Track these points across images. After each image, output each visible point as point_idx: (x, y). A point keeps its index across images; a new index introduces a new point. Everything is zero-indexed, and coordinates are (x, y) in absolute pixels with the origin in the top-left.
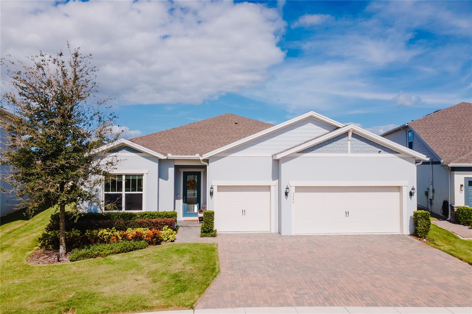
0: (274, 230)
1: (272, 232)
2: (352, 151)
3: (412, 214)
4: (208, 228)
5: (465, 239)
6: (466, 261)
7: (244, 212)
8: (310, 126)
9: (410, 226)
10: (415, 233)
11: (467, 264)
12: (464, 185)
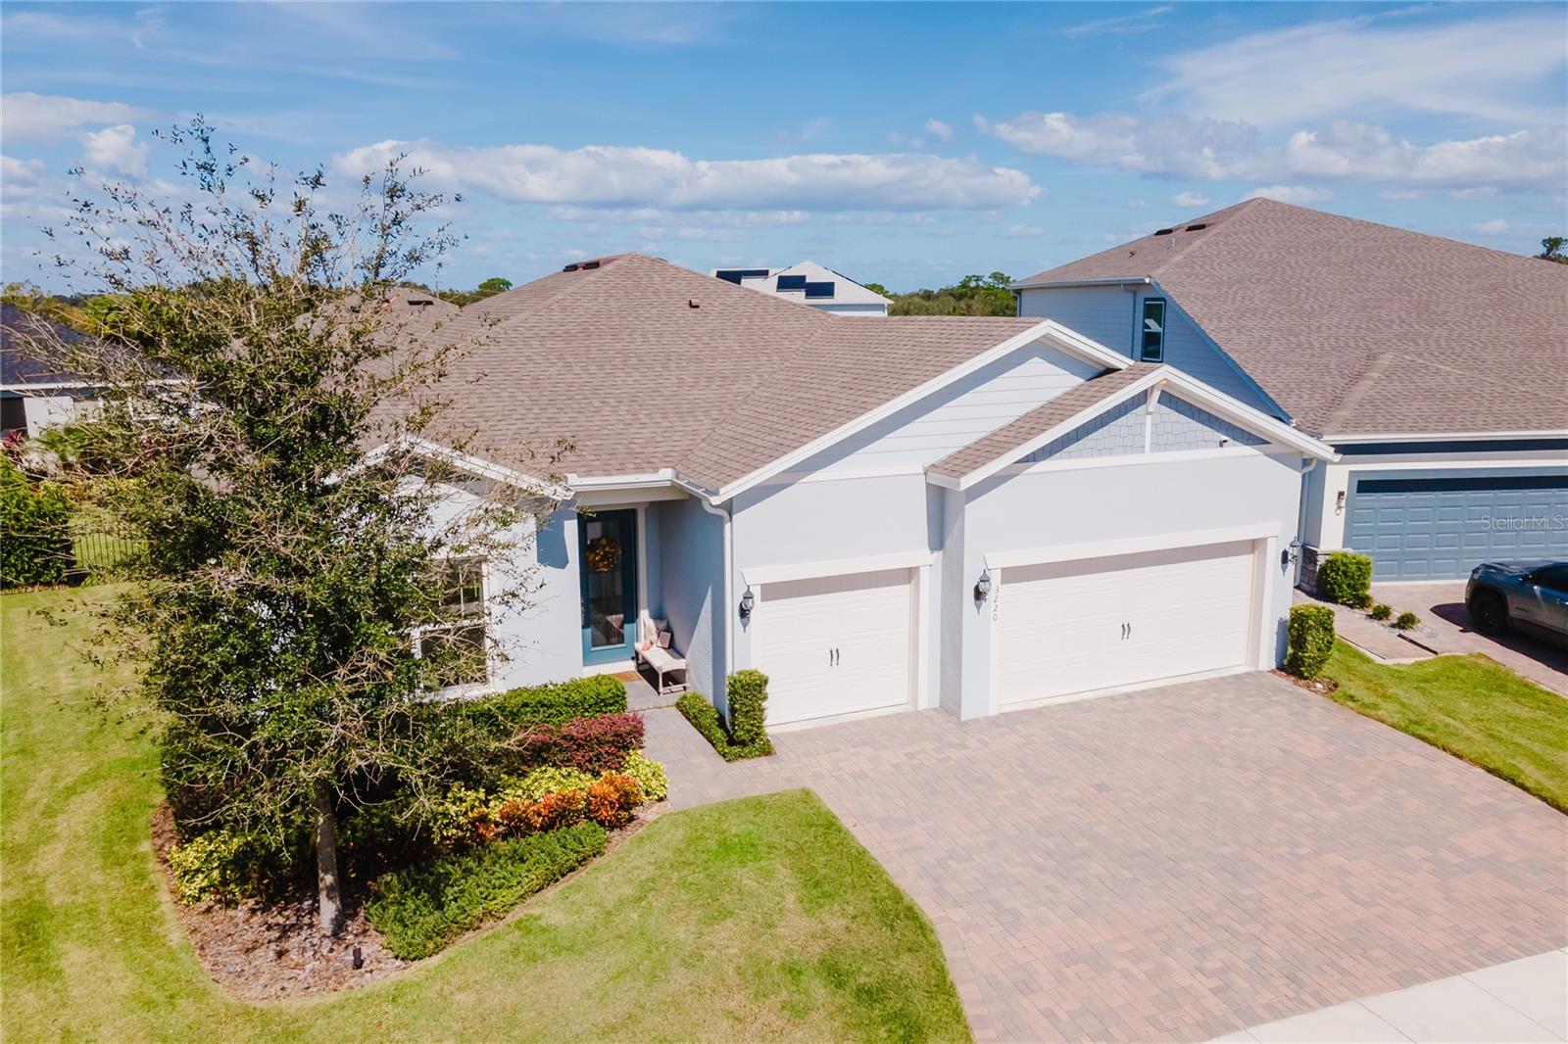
0: (928, 697)
1: (920, 709)
2: (1158, 446)
3: (1287, 616)
4: (749, 731)
5: (1389, 662)
6: (1473, 762)
7: (835, 655)
8: (1037, 365)
9: (1277, 649)
10: (1291, 668)
11: (1483, 771)
12: (1346, 494)
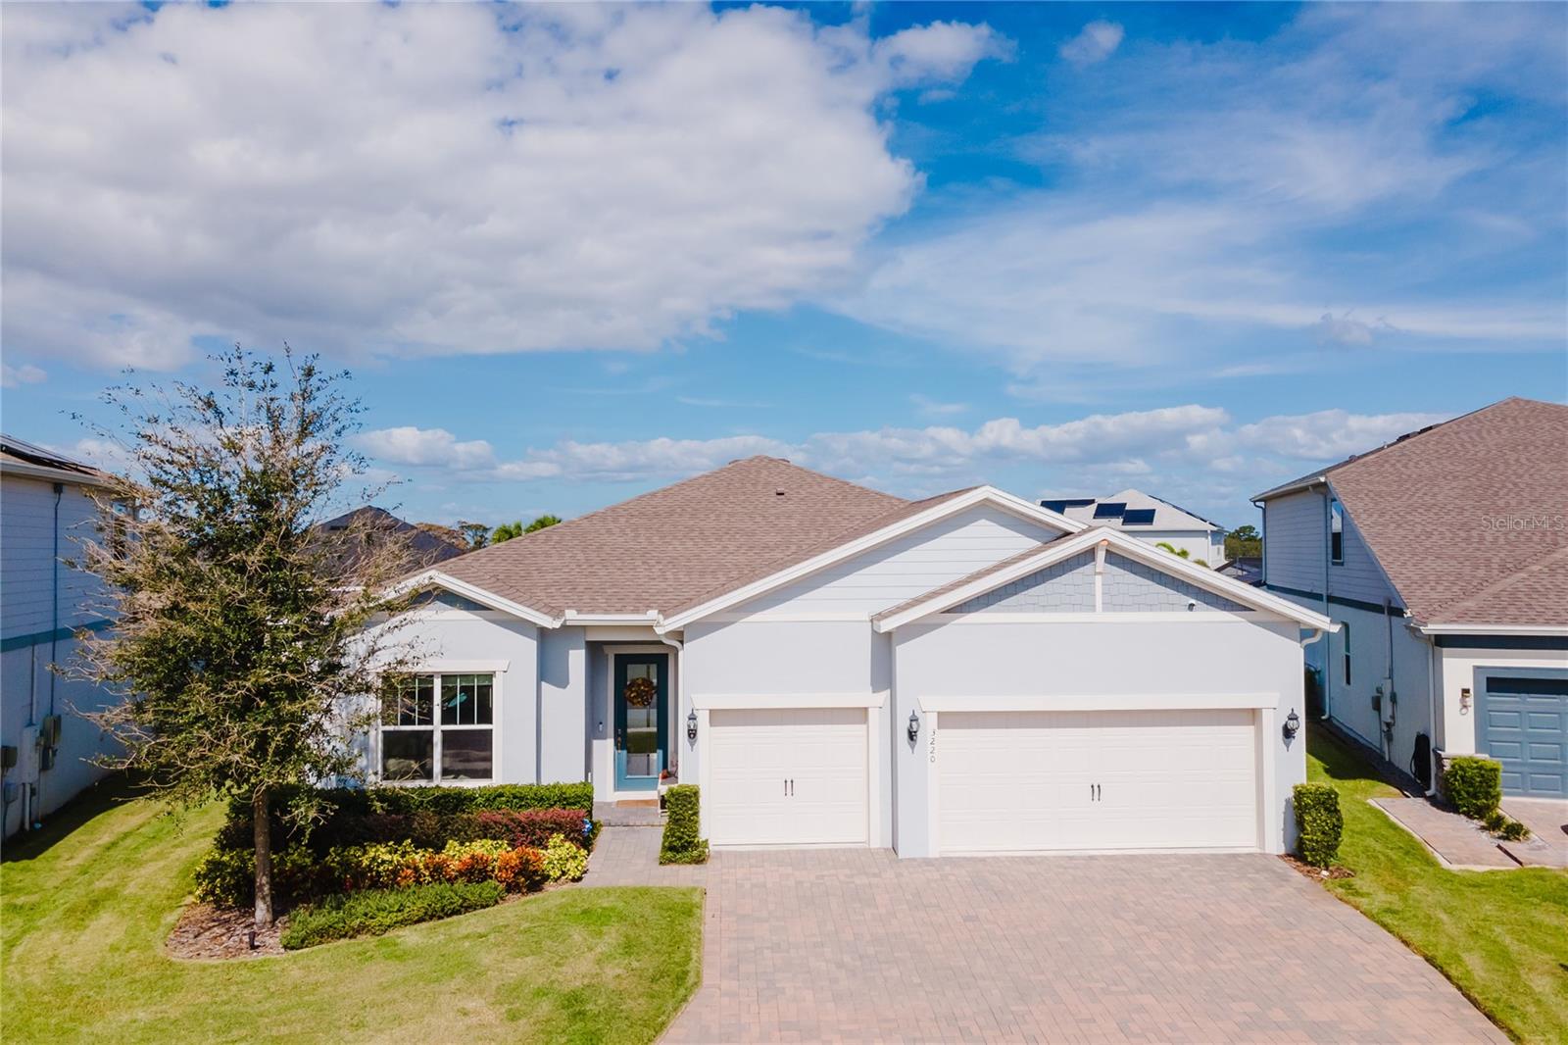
0: (879, 840)
1: (871, 847)
2: (1109, 606)
3: (1291, 794)
4: (680, 838)
5: (1455, 868)
7: (789, 785)
8: (984, 527)
9: (1284, 830)
10: (1298, 853)
12: (1472, 692)
